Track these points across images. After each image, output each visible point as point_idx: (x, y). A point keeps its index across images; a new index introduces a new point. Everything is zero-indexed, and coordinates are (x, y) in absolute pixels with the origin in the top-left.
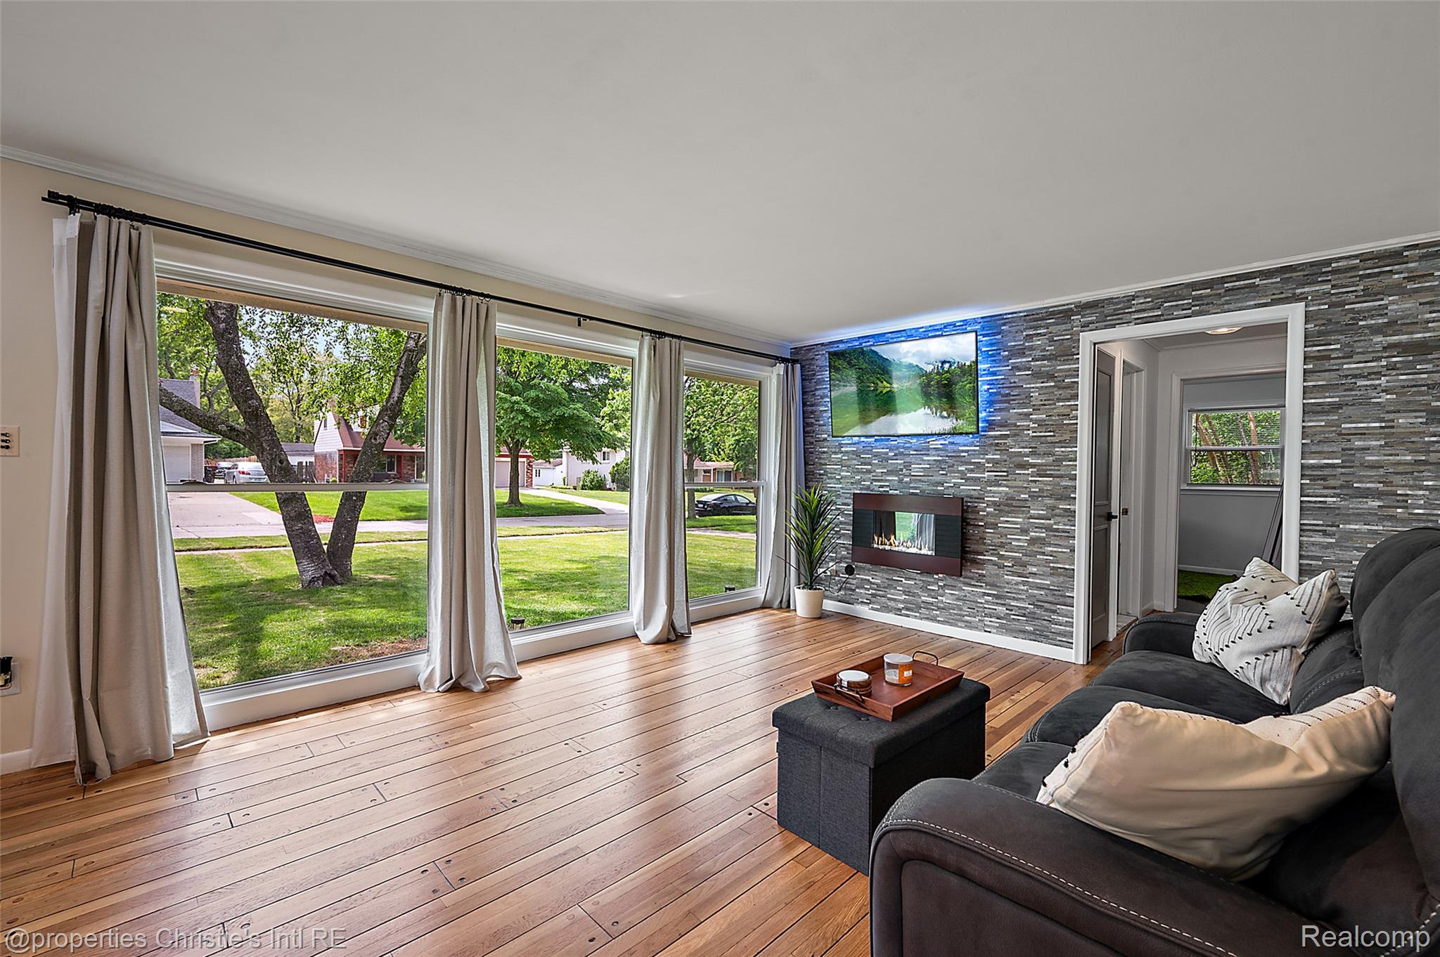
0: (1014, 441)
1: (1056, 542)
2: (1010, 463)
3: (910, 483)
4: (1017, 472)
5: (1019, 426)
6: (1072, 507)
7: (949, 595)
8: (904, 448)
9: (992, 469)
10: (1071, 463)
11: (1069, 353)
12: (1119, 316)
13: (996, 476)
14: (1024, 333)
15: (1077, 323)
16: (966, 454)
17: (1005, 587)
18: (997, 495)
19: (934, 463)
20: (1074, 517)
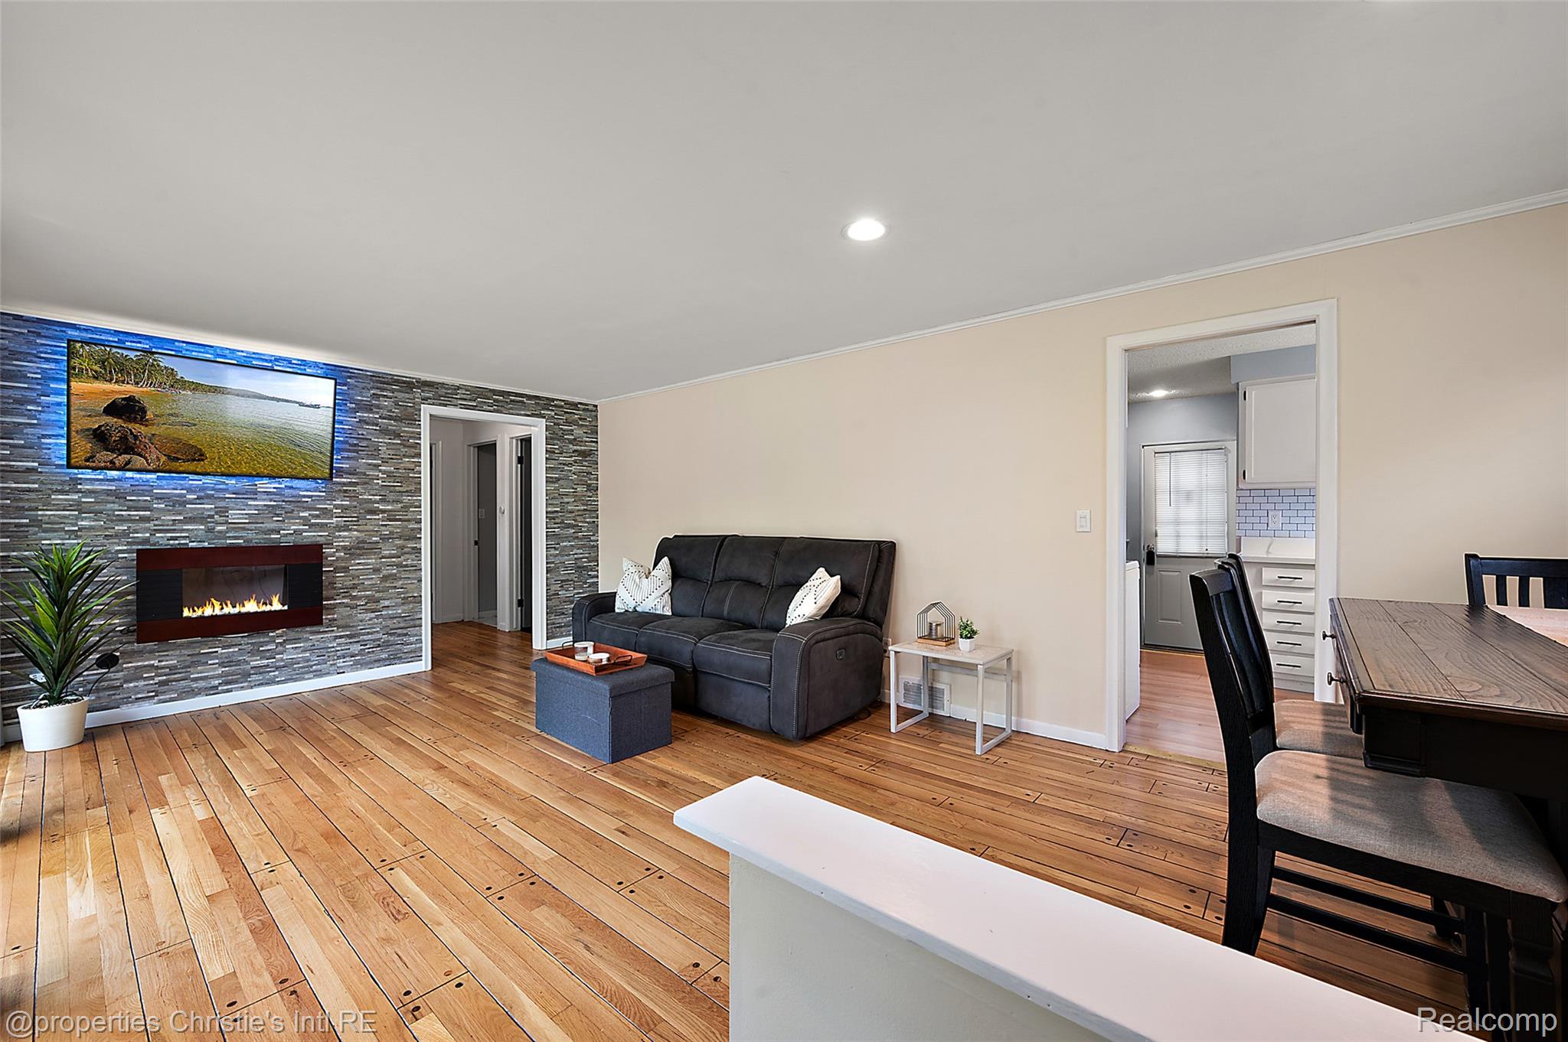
0: (364, 489)
1: (406, 576)
2: (360, 509)
3: (227, 532)
4: (368, 517)
5: (368, 475)
6: (418, 545)
7: (292, 650)
8: (213, 489)
9: (342, 515)
10: (417, 509)
11: (413, 419)
12: (450, 399)
13: (345, 521)
14: (372, 392)
15: (418, 395)
16: (310, 500)
17: (359, 625)
18: (347, 539)
19: (264, 508)
20: (420, 553)
